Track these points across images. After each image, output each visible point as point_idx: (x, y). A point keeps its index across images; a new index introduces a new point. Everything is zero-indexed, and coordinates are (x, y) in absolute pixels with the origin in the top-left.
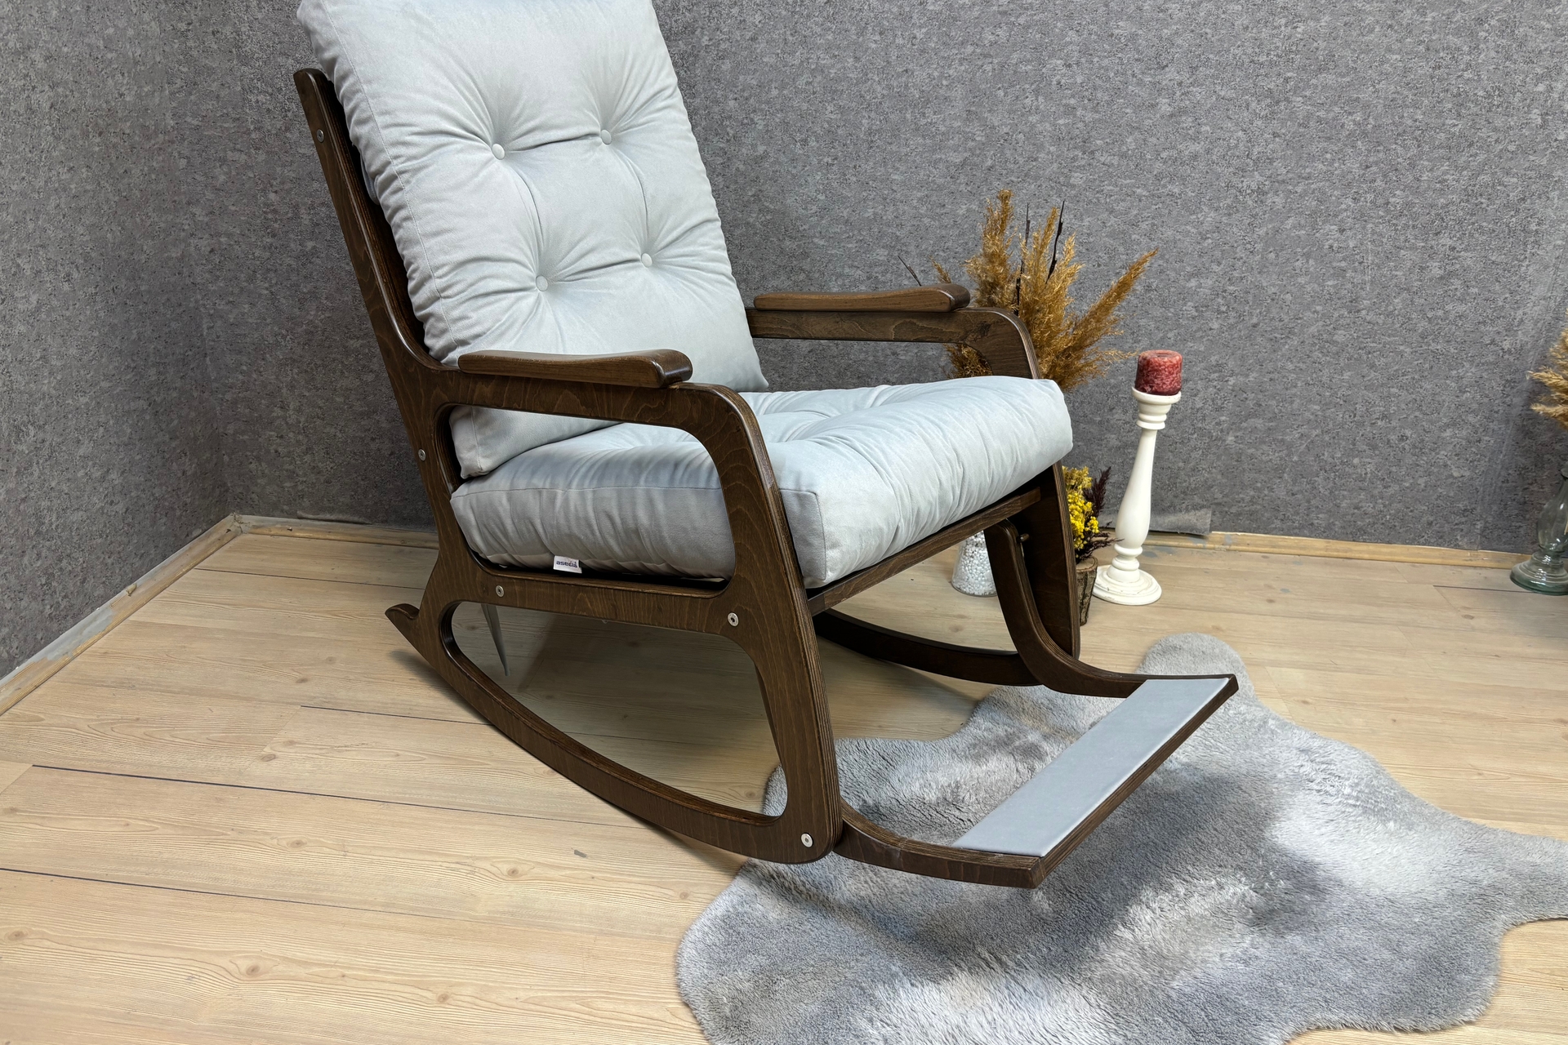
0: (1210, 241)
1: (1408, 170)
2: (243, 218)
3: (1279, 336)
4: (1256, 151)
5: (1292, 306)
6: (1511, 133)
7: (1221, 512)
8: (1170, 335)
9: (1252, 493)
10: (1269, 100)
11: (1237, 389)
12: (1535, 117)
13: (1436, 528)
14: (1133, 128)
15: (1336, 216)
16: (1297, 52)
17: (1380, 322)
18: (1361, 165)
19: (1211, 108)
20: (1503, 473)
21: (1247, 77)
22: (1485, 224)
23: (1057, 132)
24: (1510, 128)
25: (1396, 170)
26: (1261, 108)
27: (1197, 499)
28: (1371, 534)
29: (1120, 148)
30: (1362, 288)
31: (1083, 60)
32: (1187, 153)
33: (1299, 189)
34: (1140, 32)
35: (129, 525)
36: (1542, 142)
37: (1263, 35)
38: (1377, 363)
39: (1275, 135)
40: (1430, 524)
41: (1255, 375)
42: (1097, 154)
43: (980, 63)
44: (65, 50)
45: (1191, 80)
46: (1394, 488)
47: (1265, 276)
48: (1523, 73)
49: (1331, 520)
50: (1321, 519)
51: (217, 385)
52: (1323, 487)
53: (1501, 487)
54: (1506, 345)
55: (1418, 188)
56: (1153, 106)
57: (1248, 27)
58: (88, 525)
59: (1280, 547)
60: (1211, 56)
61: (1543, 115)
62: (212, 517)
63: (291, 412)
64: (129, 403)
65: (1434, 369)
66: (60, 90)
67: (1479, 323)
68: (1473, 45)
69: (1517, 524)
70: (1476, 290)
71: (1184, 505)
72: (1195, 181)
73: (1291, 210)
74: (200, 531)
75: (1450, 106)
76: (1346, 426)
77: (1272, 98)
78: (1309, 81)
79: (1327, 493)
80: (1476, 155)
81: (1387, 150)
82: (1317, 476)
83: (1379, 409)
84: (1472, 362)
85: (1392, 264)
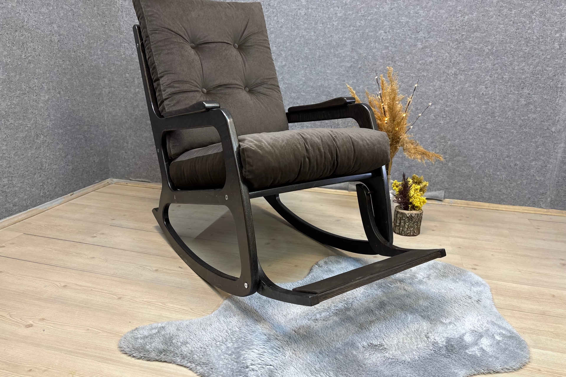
0: (438, 92)
1: (510, 66)
2: (118, 82)
3: (466, 126)
4: (453, 60)
5: (470, 115)
6: (548, 51)
7: (448, 192)
8: (426, 126)
10: (456, 42)
11: (451, 145)
13: (532, 200)
14: (409, 53)
15: (484, 82)
16: (466, 26)
17: (504, 121)
18: (492, 64)
19: (436, 46)
20: (557, 179)
21: (448, 35)
22: (541, 85)
23: (383, 55)
24: (547, 50)
25: (505, 66)
26: (454, 45)
27: (439, 187)
28: (506, 201)
29: (404, 60)
30: (495, 109)
31: (390, 30)
32: (428, 61)
33: (470, 73)
34: (410, 21)
35: (73, 173)
36: (560, 55)
37: (453, 20)
38: (503, 136)
39: (460, 54)
40: (529, 198)
42: (397, 62)
43: (355, 32)
44: (65, 25)
45: (428, 36)
46: (514, 184)
47: (459, 104)
48: (550, 30)
49: (490, 196)
50: (486, 195)
51: (108, 136)
52: (486, 183)
53: (556, 185)
54: (553, 130)
55: (514, 72)
56: (415, 45)
57: (447, 18)
58: (59, 170)
59: (470, 205)
60: (435, 28)
62: (103, 178)
63: (129, 145)
64: (77, 135)
65: (526, 139)
66: (62, 37)
67: (542, 121)
68: (530, 21)
69: (564, 199)
70: (539, 109)
71: (434, 189)
72: (432, 71)
73: (467, 80)
74: (98, 181)
75: (524, 42)
76: (494, 160)
77: (458, 42)
78: (471, 35)
79: (488, 185)
80: (535, 60)
81: (501, 59)
82: (484, 178)
83: (506, 153)
84: (540, 136)
85: (506, 100)
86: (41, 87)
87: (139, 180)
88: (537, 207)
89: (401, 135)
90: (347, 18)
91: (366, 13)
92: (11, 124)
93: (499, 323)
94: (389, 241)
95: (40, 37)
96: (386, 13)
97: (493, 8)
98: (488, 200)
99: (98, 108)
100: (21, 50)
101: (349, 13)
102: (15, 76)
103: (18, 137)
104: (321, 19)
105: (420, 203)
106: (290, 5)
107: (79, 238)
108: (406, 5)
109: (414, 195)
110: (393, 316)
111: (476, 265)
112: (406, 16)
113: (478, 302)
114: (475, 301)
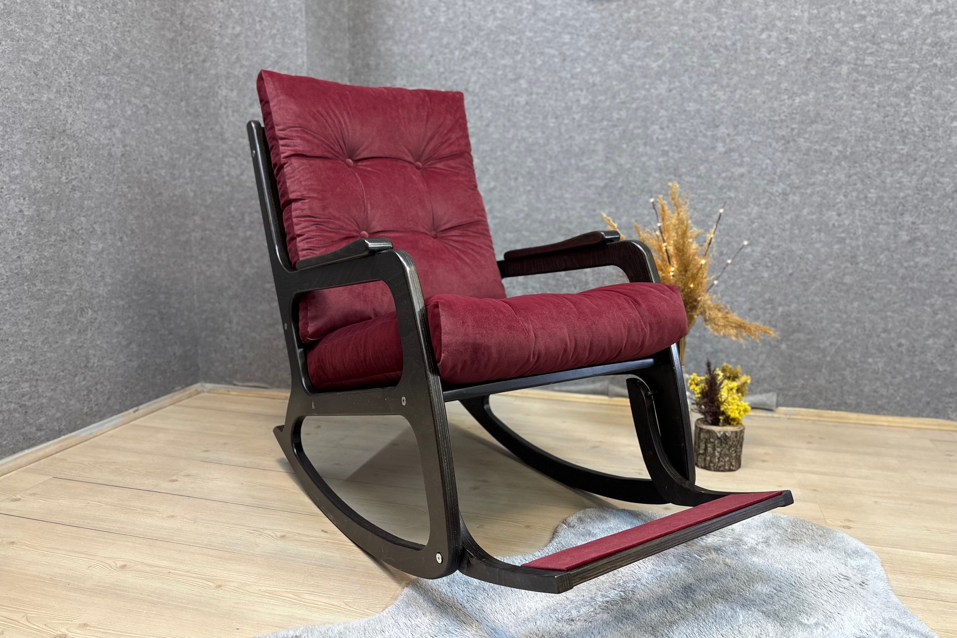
0: (756, 224)
1: (876, 177)
2: (218, 221)
3: (807, 281)
4: (779, 171)
5: (813, 262)
6: (940, 151)
7: (783, 394)
9: (802, 382)
10: (783, 142)
11: (784, 314)
13: (933, 406)
14: (703, 161)
15: (834, 206)
16: (797, 114)
17: (873, 270)
18: (846, 175)
19: (749, 148)
21: (768, 129)
22: (932, 207)
23: (659, 166)
24: (939, 149)
25: (869, 177)
26: (779, 146)
27: (766, 386)
29: (696, 172)
30: (857, 249)
31: (671, 125)
32: (737, 173)
33: (809, 191)
34: (702, 108)
35: (139, 374)
37: (775, 106)
38: (875, 296)
39: (790, 161)
40: (928, 403)
41: (795, 305)
42: (683, 177)
43: (611, 130)
44: (133, 130)
45: (735, 132)
46: (899, 379)
47: (793, 244)
49: (859, 400)
50: (851, 399)
51: (197, 310)
52: (850, 378)
55: (885, 187)
56: (714, 148)
57: (765, 102)
58: (115, 369)
59: (825, 417)
60: (745, 119)
62: (188, 382)
63: (234, 325)
64: (147, 310)
65: (914, 300)
66: (128, 148)
67: (939, 269)
68: (907, 102)
70: (933, 249)
71: (758, 390)
72: (743, 190)
73: (805, 204)
74: (180, 388)
75: (898, 138)
76: (860, 337)
77: (785, 140)
78: (806, 129)
79: (853, 382)
80: (919, 166)
81: (861, 166)
82: (845, 370)
83: (881, 326)
84: (939, 294)
85: (875, 234)
86: (91, 230)
87: (250, 384)
88: (944, 418)
89: (699, 296)
90: (596, 108)
92: (40, 290)
93: (907, 622)
94: (688, 479)
95: (91, 149)
96: (661, 97)
97: (841, 83)
98: (855, 408)
99: (182, 265)
100: (60, 170)
101: (599, 98)
102: (49, 211)
103: (50, 312)
104: (553, 110)
105: (739, 413)
106: (501, 89)
107: (149, 483)
108: (695, 83)
109: (727, 398)
110: (710, 613)
111: (850, 521)
112: (695, 101)
113: (861, 585)
114: (856, 584)
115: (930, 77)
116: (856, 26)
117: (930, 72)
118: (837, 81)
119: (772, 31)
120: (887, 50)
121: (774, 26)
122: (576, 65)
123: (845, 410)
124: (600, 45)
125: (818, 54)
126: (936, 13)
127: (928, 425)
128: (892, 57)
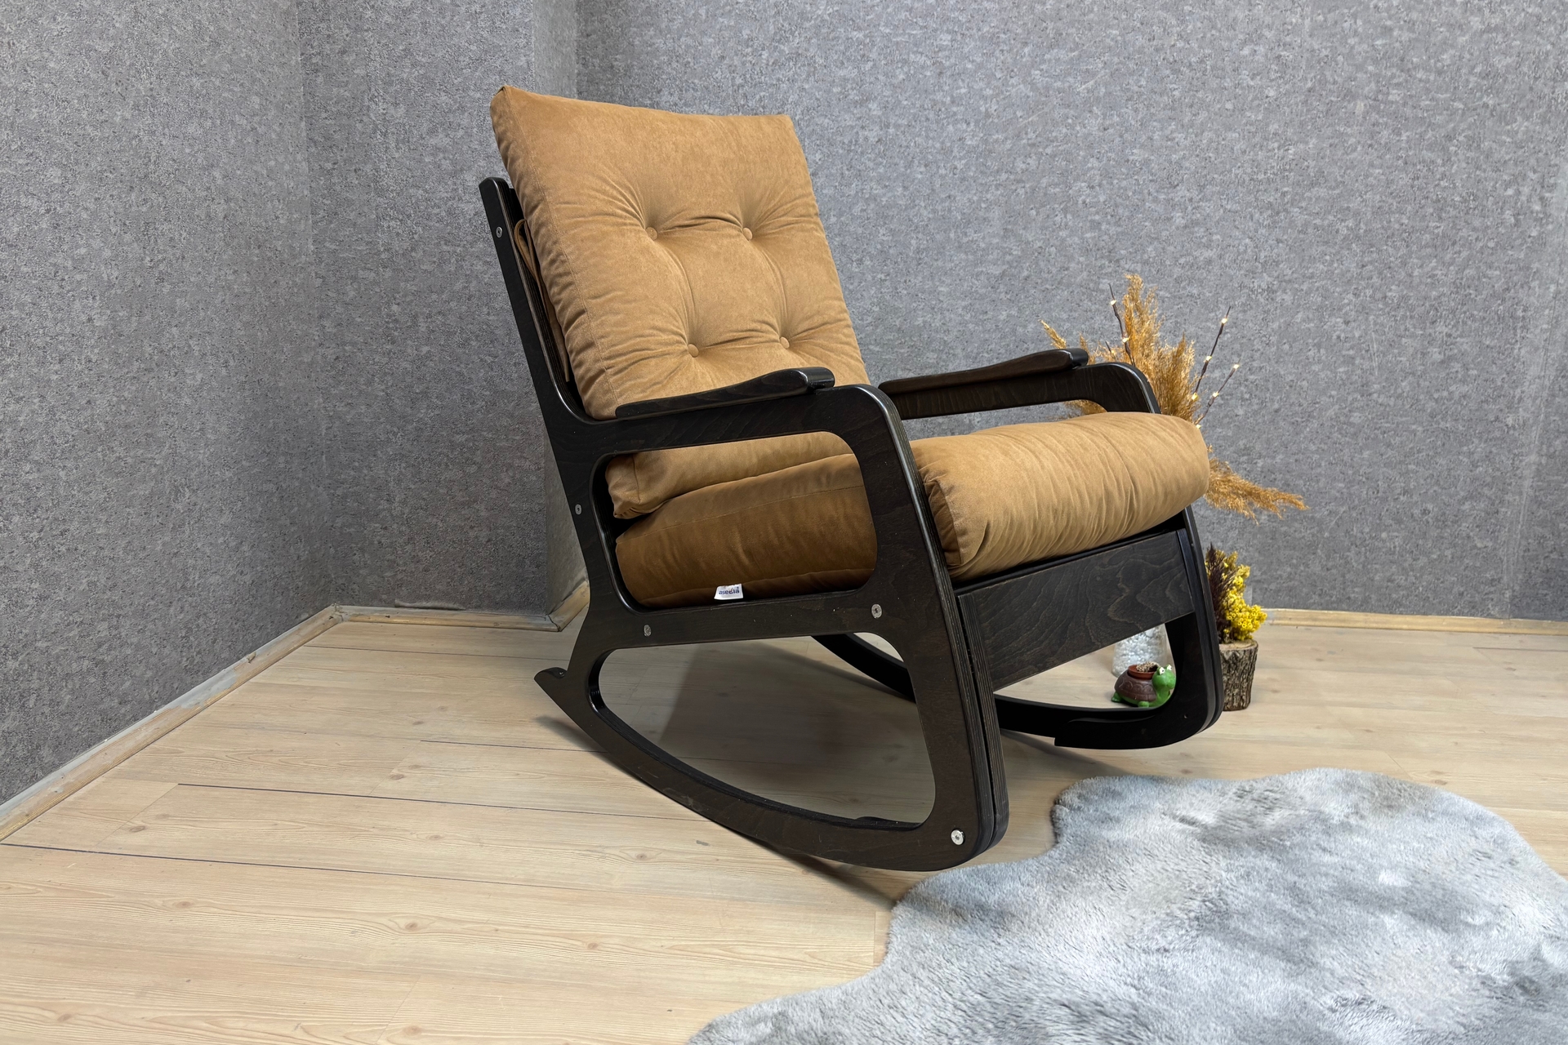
0: (1229, 335)
1: (1400, 268)
2: (367, 328)
3: (1299, 420)
4: (1262, 255)
5: (1310, 392)
6: (1489, 231)
7: (1261, 589)
9: (1289, 569)
10: (1270, 212)
12: (1508, 216)
13: (1467, 598)
14: (1152, 239)
15: (1340, 309)
16: (1291, 170)
17: (1392, 403)
18: (1358, 264)
19: (1220, 220)
20: (1524, 543)
21: (1249, 192)
22: (1475, 313)
23: (1085, 245)
24: (1487, 227)
25: (1390, 268)
26: (1264, 218)
28: (1406, 607)
29: (1142, 256)
30: (1371, 374)
31: (1104, 182)
32: (1202, 258)
33: (1305, 287)
34: (1152, 158)
35: (253, 596)
36: (1518, 239)
37: (1260, 158)
38: (1393, 442)
39: (1278, 241)
40: (1461, 594)
41: (1281, 456)
42: (1122, 263)
43: (1014, 187)
44: (238, 172)
45: (1200, 196)
46: (1423, 561)
47: (1281, 365)
48: (1493, 180)
49: (1367, 594)
50: (1356, 593)
51: (330, 481)
52: (1356, 562)
53: (1523, 557)
54: (1510, 421)
55: (1411, 283)
56: (1169, 219)
57: (1245, 151)
58: (222, 590)
60: (1216, 176)
61: (1516, 216)
62: (317, 603)
63: (396, 504)
65: (1447, 446)
66: (232, 204)
67: (1482, 402)
68: (1446, 159)
69: (1546, 592)
70: (1475, 372)
72: (1211, 283)
73: (1299, 305)
74: (307, 615)
75: (1431, 210)
76: (1371, 502)
77: (1273, 209)
78: (1303, 194)
79: (1360, 567)
80: (1460, 252)
81: (1379, 251)
82: (1349, 551)
83: (1399, 485)
84: (1480, 438)
85: (1396, 351)
86: (186, 349)
87: (424, 604)
88: (1481, 616)
90: (990, 152)
91: (1039, 139)
95: (183, 207)
96: (1091, 138)
97: (1355, 127)
98: (1362, 605)
99: (306, 405)
100: (142, 245)
101: (995, 137)
102: (129, 319)
104: (921, 153)
105: (1251, 623)
106: (838, 116)
107: (355, 783)
108: (1142, 119)
109: (1236, 602)
111: (1438, 773)
112: (1142, 146)
113: (1512, 862)
114: (1505, 863)
115: (1478, 123)
116: (1379, 42)
117: (1478, 115)
118: (1348, 124)
119: (1256, 45)
120: (1420, 80)
121: (1260, 37)
122: (960, 83)
123: (1348, 610)
124: (997, 53)
125: (1323, 82)
126: (1489, 30)
127: (1462, 625)
128: (1428, 91)
